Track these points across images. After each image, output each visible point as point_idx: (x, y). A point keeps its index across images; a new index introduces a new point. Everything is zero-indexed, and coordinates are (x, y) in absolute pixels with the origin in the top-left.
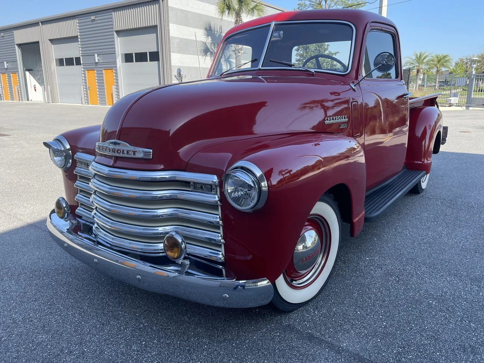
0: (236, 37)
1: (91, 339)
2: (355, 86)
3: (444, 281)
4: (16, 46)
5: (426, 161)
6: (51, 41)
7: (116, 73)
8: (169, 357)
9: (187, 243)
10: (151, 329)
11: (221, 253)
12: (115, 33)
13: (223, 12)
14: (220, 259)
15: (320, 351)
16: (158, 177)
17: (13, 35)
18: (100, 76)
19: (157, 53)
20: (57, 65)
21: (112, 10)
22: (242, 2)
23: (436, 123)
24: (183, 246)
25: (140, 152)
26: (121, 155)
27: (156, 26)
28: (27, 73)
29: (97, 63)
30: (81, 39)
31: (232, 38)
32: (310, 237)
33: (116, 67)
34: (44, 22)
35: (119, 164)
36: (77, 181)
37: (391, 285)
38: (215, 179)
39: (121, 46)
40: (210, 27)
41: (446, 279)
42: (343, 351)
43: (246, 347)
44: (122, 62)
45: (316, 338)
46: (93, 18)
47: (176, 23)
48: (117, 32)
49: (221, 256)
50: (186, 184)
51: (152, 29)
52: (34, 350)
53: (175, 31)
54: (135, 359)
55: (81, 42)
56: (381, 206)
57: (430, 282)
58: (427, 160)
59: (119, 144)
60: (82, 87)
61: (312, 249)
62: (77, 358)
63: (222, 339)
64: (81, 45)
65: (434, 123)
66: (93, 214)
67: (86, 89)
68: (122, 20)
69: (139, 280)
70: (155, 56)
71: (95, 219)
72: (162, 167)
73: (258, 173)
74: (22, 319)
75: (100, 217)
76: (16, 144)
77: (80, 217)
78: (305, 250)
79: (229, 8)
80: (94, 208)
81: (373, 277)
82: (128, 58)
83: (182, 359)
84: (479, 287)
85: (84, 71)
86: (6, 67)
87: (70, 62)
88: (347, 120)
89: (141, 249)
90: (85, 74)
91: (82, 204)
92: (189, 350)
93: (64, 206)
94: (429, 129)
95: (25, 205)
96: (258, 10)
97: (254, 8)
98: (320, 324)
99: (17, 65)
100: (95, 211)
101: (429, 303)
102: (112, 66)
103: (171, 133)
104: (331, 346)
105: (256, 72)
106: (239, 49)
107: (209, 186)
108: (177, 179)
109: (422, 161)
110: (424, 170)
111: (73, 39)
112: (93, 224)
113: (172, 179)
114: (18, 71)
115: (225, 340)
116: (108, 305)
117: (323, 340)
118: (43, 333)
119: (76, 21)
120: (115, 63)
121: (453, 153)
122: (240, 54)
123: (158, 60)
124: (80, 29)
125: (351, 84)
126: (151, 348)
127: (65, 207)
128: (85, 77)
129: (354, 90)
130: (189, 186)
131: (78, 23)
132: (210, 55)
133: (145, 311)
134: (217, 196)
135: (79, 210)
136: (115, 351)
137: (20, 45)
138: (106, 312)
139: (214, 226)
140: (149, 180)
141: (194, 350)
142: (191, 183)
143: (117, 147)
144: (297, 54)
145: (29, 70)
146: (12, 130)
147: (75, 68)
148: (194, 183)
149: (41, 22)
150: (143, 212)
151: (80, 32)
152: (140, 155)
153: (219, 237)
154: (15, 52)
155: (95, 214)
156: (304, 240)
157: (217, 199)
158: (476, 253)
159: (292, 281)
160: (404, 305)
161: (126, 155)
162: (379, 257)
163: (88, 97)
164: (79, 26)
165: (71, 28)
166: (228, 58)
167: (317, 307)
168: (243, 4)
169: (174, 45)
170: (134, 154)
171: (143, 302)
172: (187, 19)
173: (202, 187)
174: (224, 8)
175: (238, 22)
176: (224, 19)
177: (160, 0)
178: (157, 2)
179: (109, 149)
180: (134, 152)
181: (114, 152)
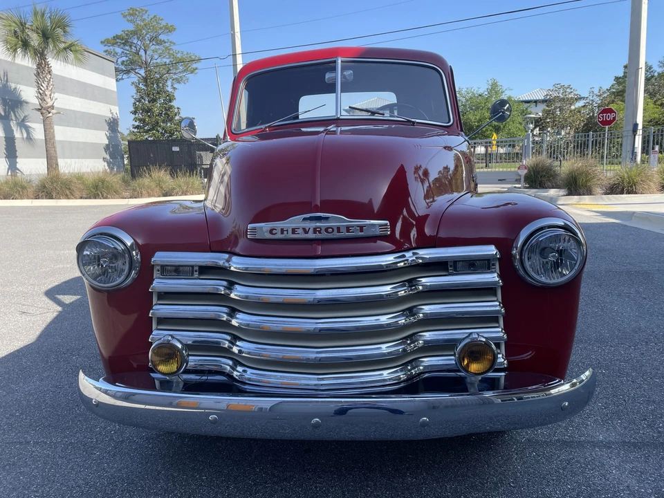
11: (501, 355)
13: (15, 50)
14: (502, 363)
25: (373, 226)
26: (336, 235)
49: (501, 360)
59: (327, 218)
69: (424, 424)
96: (75, 52)
97: (68, 47)
106: (49, 107)
107: (485, 262)
122: (51, 115)
134: (496, 275)
142: (450, 264)
143: (324, 224)
148: (455, 262)
152: (373, 231)
153: (499, 332)
157: (496, 278)
161: (345, 235)
166: (23, 121)
170: (361, 231)
173: (473, 265)
174: (16, 45)
175: (42, 68)
176: (16, 62)
179: (304, 229)
180: (361, 228)
181: (320, 232)
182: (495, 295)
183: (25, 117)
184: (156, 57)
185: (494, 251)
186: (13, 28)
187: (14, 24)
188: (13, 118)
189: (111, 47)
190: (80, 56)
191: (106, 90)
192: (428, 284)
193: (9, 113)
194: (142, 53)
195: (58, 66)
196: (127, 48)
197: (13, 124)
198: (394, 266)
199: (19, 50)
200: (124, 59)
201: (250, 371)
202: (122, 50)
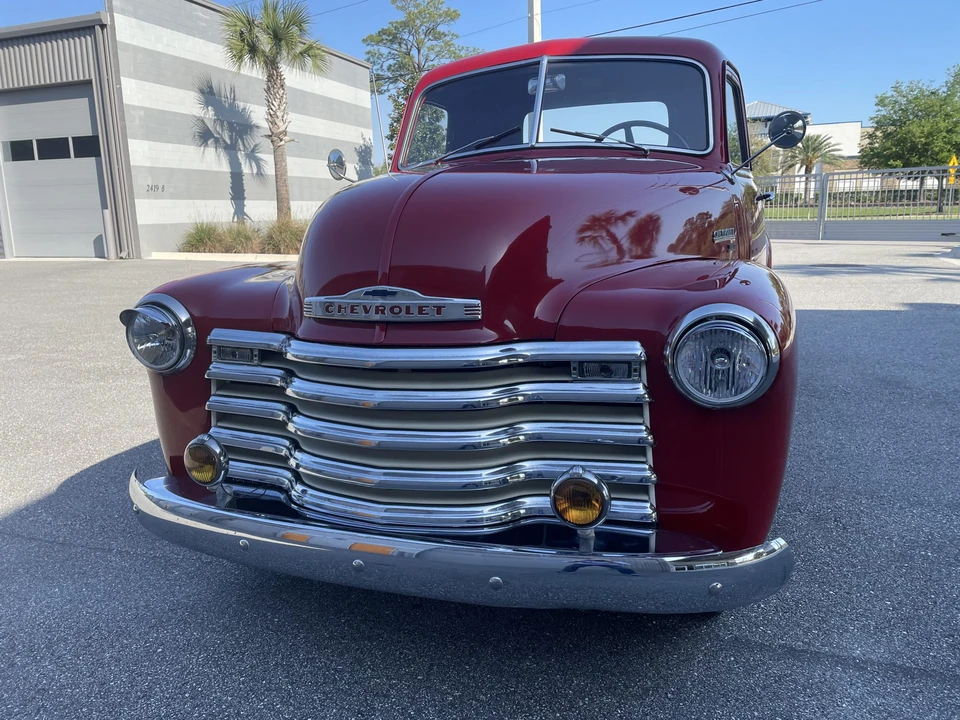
2: (732, 174)
11: (648, 505)
13: (239, 58)
14: (647, 516)
15: (829, 673)
19: (94, 140)
22: (280, 40)
25: (456, 307)
26: (404, 317)
27: (89, 82)
36: (211, 398)
39: (2, 124)
40: (211, 88)
43: (697, 695)
44: (6, 160)
45: (804, 651)
47: (136, 75)
51: (79, 88)
53: (134, 92)
59: (394, 294)
69: (495, 586)
70: (87, 147)
79: (253, 50)
82: (21, 150)
88: (735, 235)
96: (315, 56)
97: (305, 52)
98: (787, 626)
106: (281, 133)
107: (625, 366)
117: (816, 652)
122: (283, 143)
123: (97, 154)
130: (570, 374)
132: (213, 145)
134: (641, 386)
142: (573, 365)
143: (389, 302)
148: (581, 363)
152: (455, 314)
157: (641, 390)
161: (414, 317)
166: (253, 151)
168: (283, 42)
169: (133, 122)
170: (439, 312)
172: (159, 68)
173: (605, 369)
174: (241, 51)
175: (274, 79)
176: (242, 72)
177: (98, 28)
178: (88, 31)
179: (365, 307)
180: (439, 309)
181: (383, 313)
182: (641, 415)
183: (256, 146)
184: (432, 57)
185: (637, 349)
186: (238, 29)
187: (239, 23)
188: (241, 147)
189: (376, 47)
190: (319, 62)
191: (357, 107)
192: (530, 393)
193: (237, 141)
194: (414, 52)
195: (293, 76)
196: (395, 46)
197: (241, 156)
198: (494, 364)
199: (247, 58)
200: (392, 62)
201: (310, 491)
202: (389, 50)
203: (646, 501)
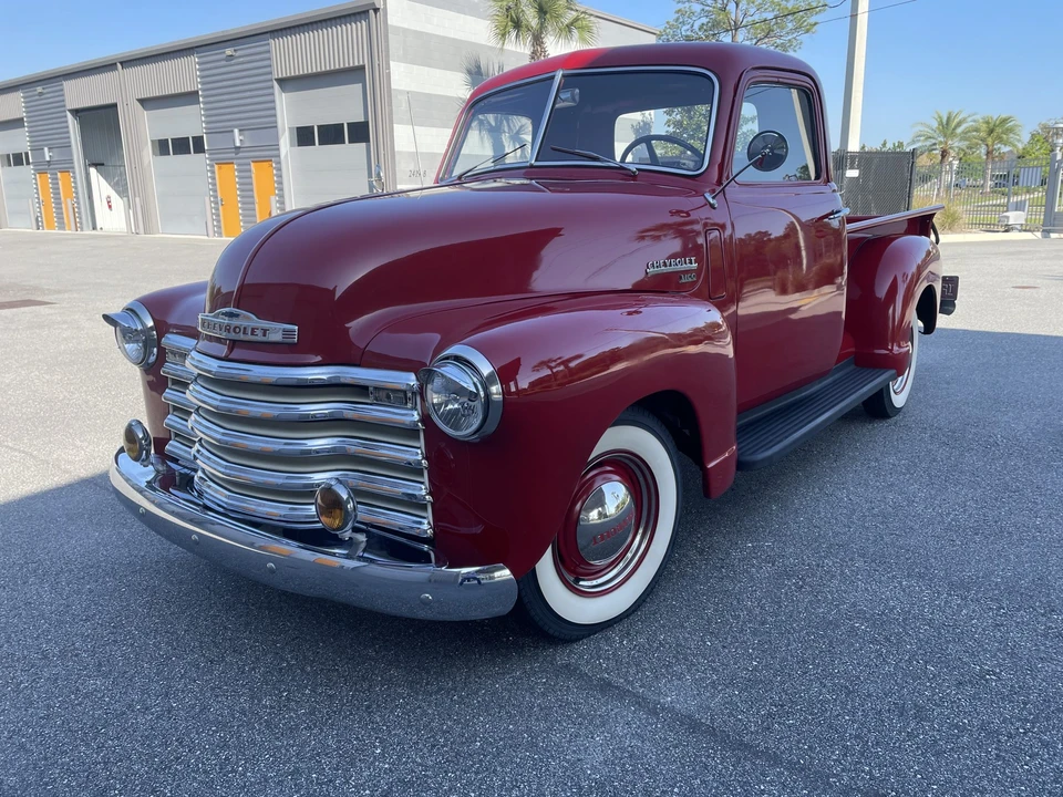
0: (493, 100)
1: (186, 686)
2: (713, 198)
3: (895, 587)
4: (69, 114)
5: (896, 348)
6: (142, 102)
7: (279, 169)
8: (330, 718)
9: (359, 503)
10: (303, 670)
11: (426, 521)
12: (275, 83)
13: (503, 35)
14: (425, 531)
15: (616, 710)
16: (310, 377)
17: (62, 90)
18: (245, 174)
19: (366, 124)
20: (154, 153)
21: (268, 35)
22: (545, 13)
23: (920, 269)
24: (351, 506)
25: (277, 331)
26: (242, 337)
27: (363, 68)
28: (93, 170)
29: (239, 148)
30: (204, 97)
31: (486, 101)
32: (615, 496)
33: (279, 156)
34: (128, 62)
35: (237, 354)
36: (167, 390)
37: (786, 594)
38: (410, 380)
39: (289, 111)
40: (479, 67)
41: (900, 583)
42: (663, 709)
43: (479, 702)
44: (291, 146)
45: (617, 688)
46: (229, 52)
47: (406, 59)
48: (281, 81)
49: (425, 527)
50: (361, 390)
51: (354, 74)
52: (79, 704)
53: (403, 77)
54: (266, 721)
55: (205, 103)
56: (778, 439)
57: (866, 589)
58: (900, 346)
59: (237, 316)
60: (207, 199)
61: (616, 520)
62: (158, 718)
63: (435, 688)
64: (205, 110)
65: (914, 269)
66: (193, 451)
67: (216, 203)
68: (290, 56)
69: (272, 571)
70: (360, 132)
71: (198, 461)
72: (319, 358)
73: (486, 369)
74: (60, 652)
75: (209, 459)
76: (65, 322)
77: (175, 461)
78: (603, 520)
79: (517, 25)
80: (197, 440)
81: (752, 578)
82: (304, 136)
83: (353, 721)
84: (964, 599)
85: (212, 166)
86: (48, 159)
87: (181, 146)
88: (695, 265)
89: (284, 516)
90: (213, 172)
91: (177, 435)
92: (368, 707)
93: (141, 436)
94: (904, 281)
95: (78, 443)
96: (581, 28)
97: (572, 24)
98: (628, 663)
99: (71, 155)
100: (197, 446)
101: (853, 627)
102: (269, 155)
103: (338, 294)
104: (640, 702)
105: (524, 171)
107: (402, 395)
108: (342, 381)
109: (888, 350)
110: (891, 368)
111: (189, 98)
112: (196, 471)
113: (334, 381)
114: (73, 168)
115: (440, 689)
116: (225, 628)
117: (628, 690)
118: (98, 676)
119: (193, 61)
120: (276, 147)
121: (988, 333)
123: (367, 140)
124: (202, 77)
125: (707, 195)
126: (297, 702)
127: (142, 439)
128: (214, 178)
129: (712, 206)
130: (367, 396)
131: (199, 64)
132: (478, 127)
133: (293, 640)
134: (415, 413)
135: (172, 446)
136: (229, 707)
137: (76, 112)
138: (219, 639)
139: (412, 469)
140: (294, 383)
141: (379, 706)
142: (371, 389)
143: (235, 322)
144: (669, 121)
145: (95, 165)
146: (59, 292)
147: (192, 160)
148: (375, 388)
149: (121, 63)
150: (286, 444)
151: (203, 83)
152: (276, 337)
153: (422, 490)
154: (67, 127)
155: (198, 451)
156: (600, 502)
157: (417, 418)
158: (977, 534)
159: (577, 580)
160: (802, 630)
161: (250, 337)
162: (773, 543)
163: (219, 221)
164: (200, 70)
165: (183, 75)
166: (518, 133)
167: (628, 634)
168: (548, 16)
169: (400, 106)
170: (264, 335)
171: (292, 623)
172: (429, 50)
173: (388, 396)
174: (506, 26)
176: (506, 47)
177: (371, 12)
178: (363, 16)
179: (220, 325)
180: (265, 332)
181: (229, 331)
183: (521, 127)
185: (413, 380)
186: (505, 4)
188: (506, 129)
189: (687, 5)
190: (587, 35)
193: (501, 123)
197: (505, 138)
199: (514, 34)
200: (704, 20)
202: (702, 7)
203: (424, 518)
